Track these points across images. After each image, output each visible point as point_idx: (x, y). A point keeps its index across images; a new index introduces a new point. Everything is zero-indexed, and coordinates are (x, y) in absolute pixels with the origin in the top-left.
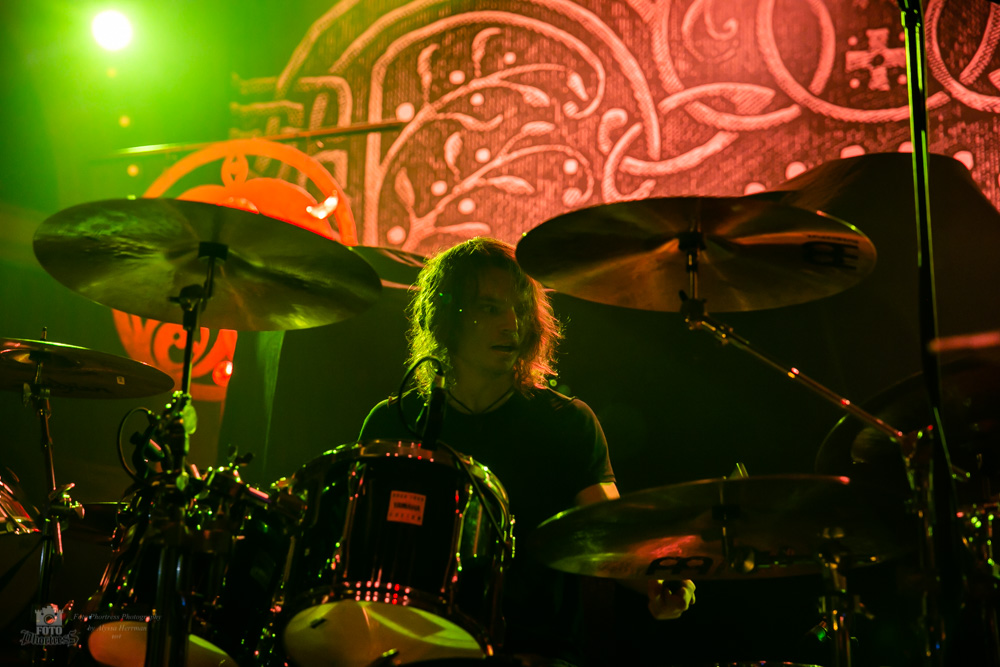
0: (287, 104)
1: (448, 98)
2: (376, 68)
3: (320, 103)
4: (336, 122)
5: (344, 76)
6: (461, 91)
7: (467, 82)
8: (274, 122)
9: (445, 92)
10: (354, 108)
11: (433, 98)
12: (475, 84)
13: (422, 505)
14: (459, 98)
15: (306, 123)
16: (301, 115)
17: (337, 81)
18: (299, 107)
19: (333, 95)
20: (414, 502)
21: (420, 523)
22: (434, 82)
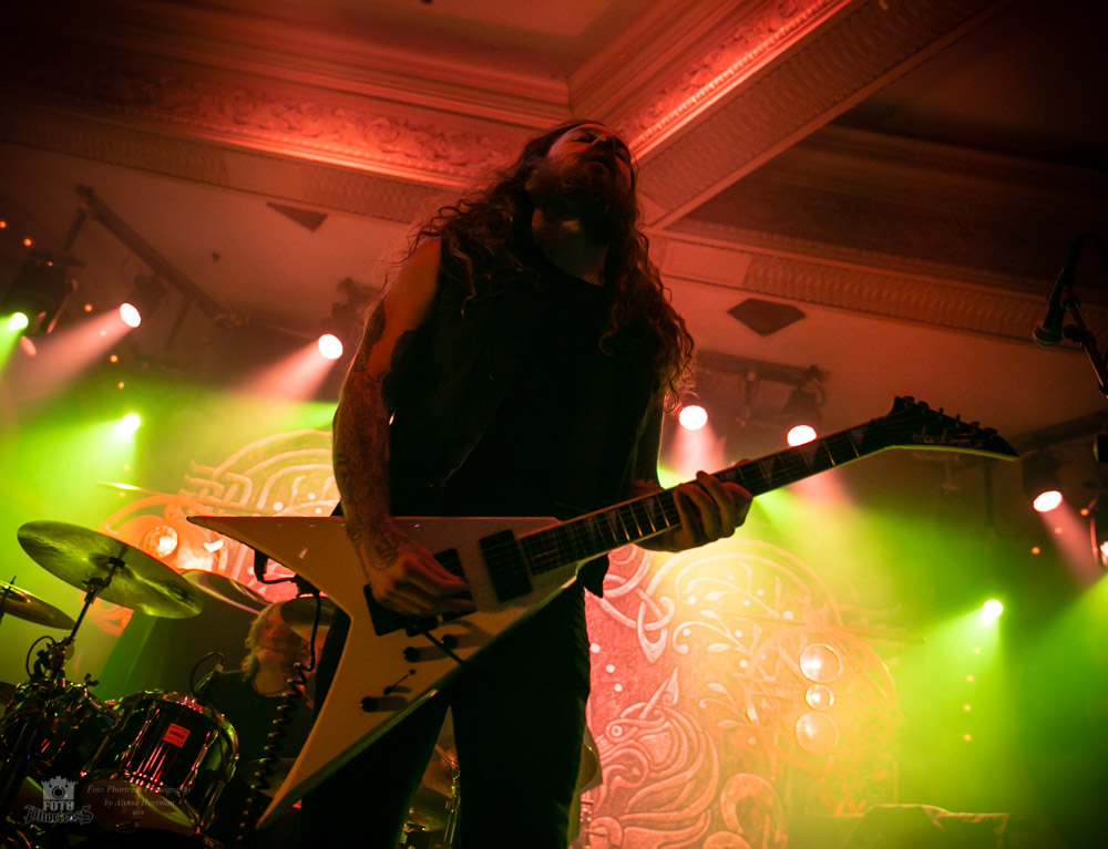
0: (217, 484)
1: (303, 505)
2: (270, 478)
3: (234, 488)
4: (238, 501)
5: (251, 478)
6: (311, 504)
7: (315, 500)
8: (206, 491)
9: (302, 502)
10: (251, 496)
11: (295, 503)
12: (320, 503)
13: (187, 736)
14: (309, 508)
15: (222, 498)
16: (221, 492)
17: (248, 479)
18: (222, 487)
19: (242, 486)
20: (182, 733)
21: (181, 746)
22: (298, 495)
